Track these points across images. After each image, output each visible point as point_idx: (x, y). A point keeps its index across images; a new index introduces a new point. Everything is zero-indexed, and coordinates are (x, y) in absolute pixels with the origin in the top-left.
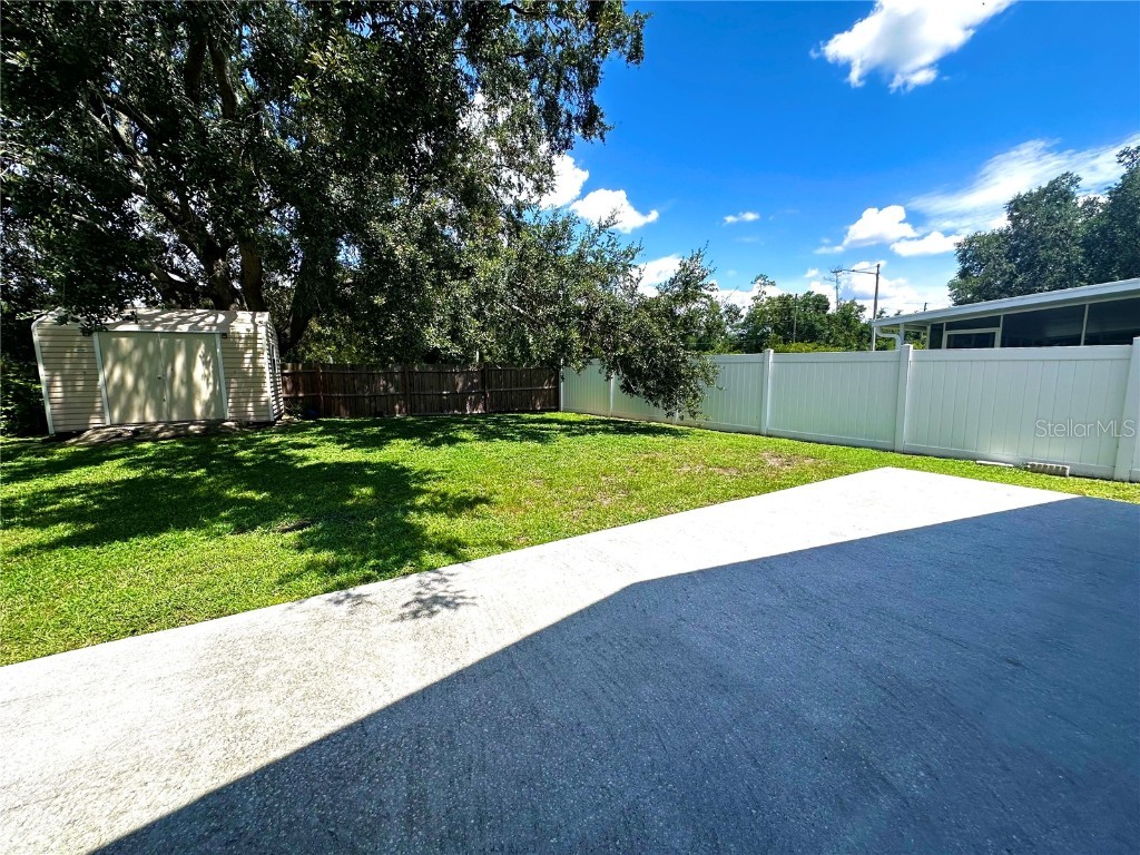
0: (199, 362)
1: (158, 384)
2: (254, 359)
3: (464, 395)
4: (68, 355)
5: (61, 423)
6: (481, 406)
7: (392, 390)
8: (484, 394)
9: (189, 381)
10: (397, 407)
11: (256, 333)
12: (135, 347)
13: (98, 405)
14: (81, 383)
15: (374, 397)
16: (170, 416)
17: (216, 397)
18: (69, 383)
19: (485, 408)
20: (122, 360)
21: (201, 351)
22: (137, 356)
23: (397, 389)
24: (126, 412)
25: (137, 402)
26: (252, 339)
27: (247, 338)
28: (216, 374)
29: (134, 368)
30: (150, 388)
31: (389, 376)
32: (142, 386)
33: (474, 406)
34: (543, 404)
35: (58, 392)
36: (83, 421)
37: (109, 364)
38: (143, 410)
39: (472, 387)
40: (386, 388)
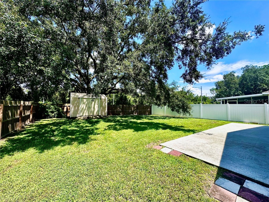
0: (96, 104)
1: (89, 108)
2: (105, 103)
3: (133, 111)
4: (75, 102)
5: (72, 115)
6: (136, 113)
7: (120, 110)
8: (137, 111)
9: (94, 108)
10: (121, 113)
11: (106, 99)
12: (86, 101)
13: (79, 112)
14: (76, 108)
15: (117, 112)
16: (90, 115)
17: (98, 111)
18: (75, 108)
19: (137, 114)
20: (84, 103)
21: (97, 102)
22: (86, 103)
23: (121, 110)
24: (83, 113)
25: (85, 111)
26: (105, 100)
27: (104, 99)
28: (99, 106)
29: (86, 105)
30: (88, 109)
31: (120, 107)
32: (86, 109)
33: (135, 114)
34: (148, 113)
35: (73, 109)
36: (76, 115)
37: (82, 104)
38: (86, 113)
39: (135, 110)
40: (119, 110)
